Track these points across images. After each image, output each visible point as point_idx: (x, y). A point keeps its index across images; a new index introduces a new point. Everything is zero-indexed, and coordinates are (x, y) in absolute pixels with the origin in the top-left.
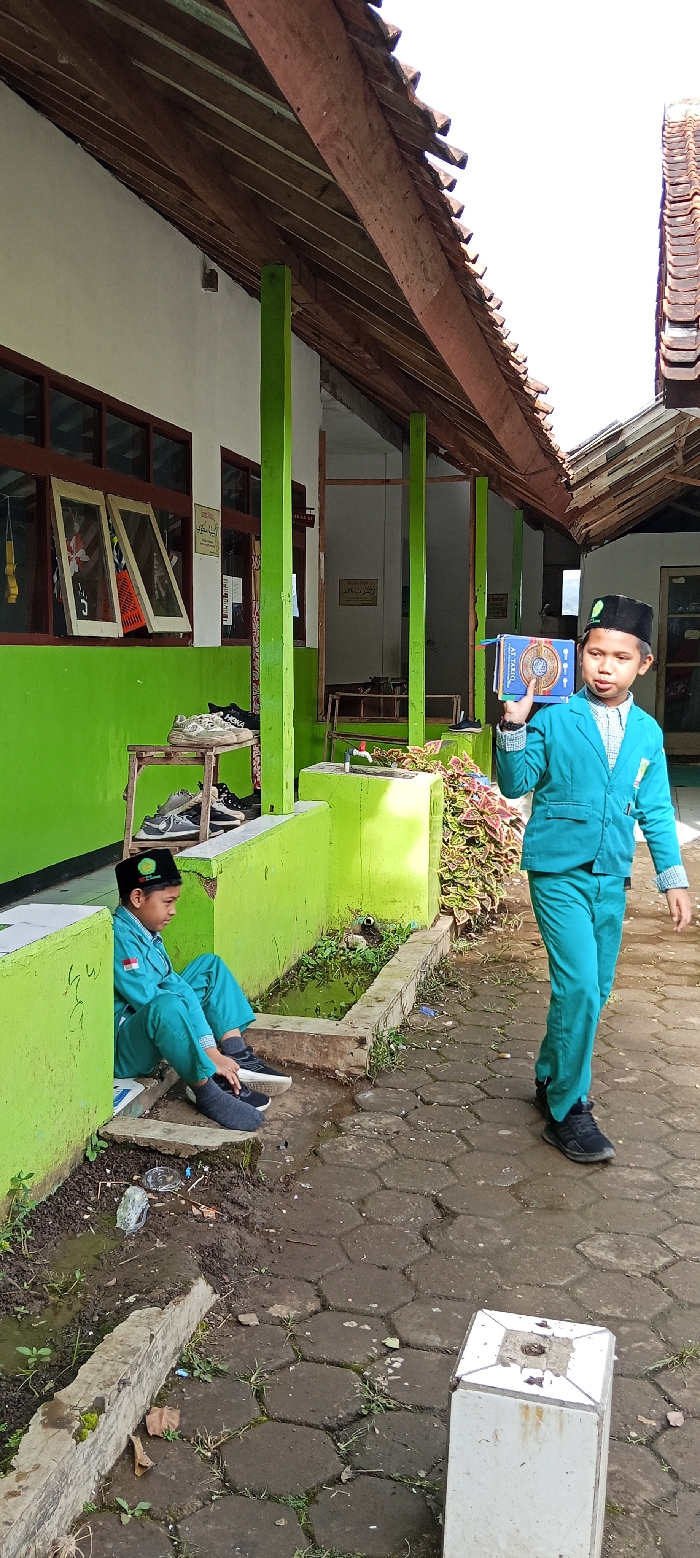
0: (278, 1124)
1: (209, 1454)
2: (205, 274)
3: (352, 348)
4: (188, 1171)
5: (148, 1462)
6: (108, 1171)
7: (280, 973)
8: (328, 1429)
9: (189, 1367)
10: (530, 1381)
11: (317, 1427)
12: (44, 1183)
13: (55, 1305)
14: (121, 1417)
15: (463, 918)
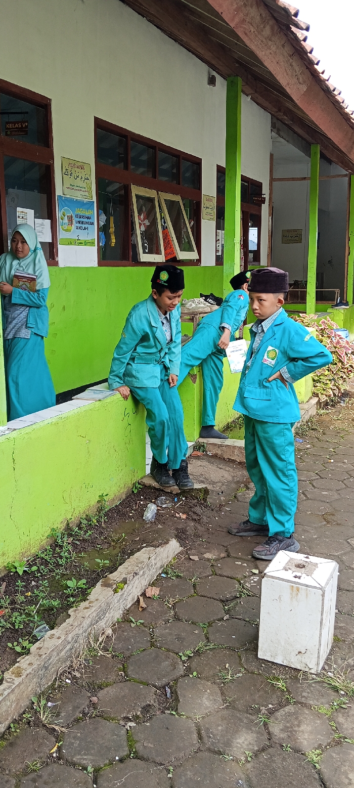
0: (220, 484)
1: (171, 606)
2: (209, 78)
3: (277, 114)
4: (176, 499)
5: (144, 606)
6: (142, 497)
7: (230, 420)
8: (222, 601)
9: (167, 573)
10: (295, 577)
11: (217, 600)
12: (114, 500)
13: (114, 546)
14: (134, 587)
15: (323, 398)
